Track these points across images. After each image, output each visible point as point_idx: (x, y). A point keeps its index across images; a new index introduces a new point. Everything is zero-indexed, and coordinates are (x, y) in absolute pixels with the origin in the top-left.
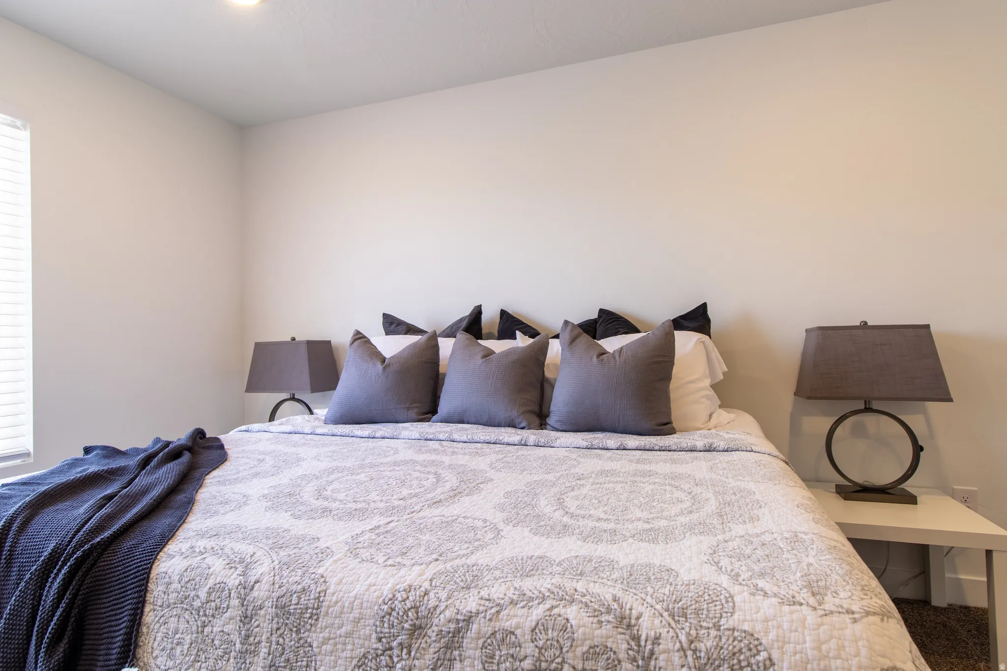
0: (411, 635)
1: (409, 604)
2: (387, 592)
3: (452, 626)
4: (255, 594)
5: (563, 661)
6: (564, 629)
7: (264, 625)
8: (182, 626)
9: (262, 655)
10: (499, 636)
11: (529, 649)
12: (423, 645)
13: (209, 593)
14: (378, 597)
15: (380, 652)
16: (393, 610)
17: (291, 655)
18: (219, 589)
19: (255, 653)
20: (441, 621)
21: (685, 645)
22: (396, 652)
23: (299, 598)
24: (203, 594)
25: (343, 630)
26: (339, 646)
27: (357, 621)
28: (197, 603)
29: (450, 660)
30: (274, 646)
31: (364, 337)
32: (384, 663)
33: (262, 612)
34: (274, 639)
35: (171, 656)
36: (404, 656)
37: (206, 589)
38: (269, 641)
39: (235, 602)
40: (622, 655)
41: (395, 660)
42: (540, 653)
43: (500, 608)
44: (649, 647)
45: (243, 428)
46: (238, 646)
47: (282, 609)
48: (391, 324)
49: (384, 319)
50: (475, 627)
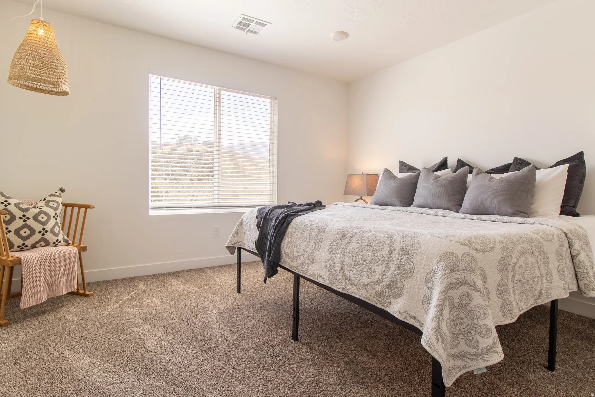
0: (343, 237)
1: (344, 230)
2: (340, 228)
3: (352, 235)
4: (313, 227)
5: (373, 244)
6: (375, 237)
7: (314, 234)
8: (299, 234)
9: (313, 240)
10: (361, 238)
11: (367, 241)
12: (345, 239)
13: (304, 227)
14: (338, 229)
15: (336, 240)
16: (340, 231)
17: (319, 241)
18: (306, 226)
19: (312, 240)
20: (349, 234)
21: (402, 242)
22: (339, 240)
23: (322, 228)
24: (303, 227)
25: (329, 235)
26: (328, 239)
27: (332, 233)
28: (302, 229)
29: (350, 243)
30: (316, 238)
31: (389, 171)
32: (336, 243)
33: (314, 231)
34: (316, 237)
35: (296, 240)
36: (341, 241)
37: (304, 226)
38: (315, 237)
39: (309, 229)
40: (386, 243)
41: (339, 242)
42: (368, 242)
43: (363, 232)
44: (393, 242)
45: (335, 203)
46: (309, 238)
47: (318, 231)
48: (402, 166)
49: (400, 163)
50: (356, 236)
